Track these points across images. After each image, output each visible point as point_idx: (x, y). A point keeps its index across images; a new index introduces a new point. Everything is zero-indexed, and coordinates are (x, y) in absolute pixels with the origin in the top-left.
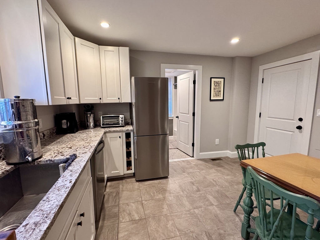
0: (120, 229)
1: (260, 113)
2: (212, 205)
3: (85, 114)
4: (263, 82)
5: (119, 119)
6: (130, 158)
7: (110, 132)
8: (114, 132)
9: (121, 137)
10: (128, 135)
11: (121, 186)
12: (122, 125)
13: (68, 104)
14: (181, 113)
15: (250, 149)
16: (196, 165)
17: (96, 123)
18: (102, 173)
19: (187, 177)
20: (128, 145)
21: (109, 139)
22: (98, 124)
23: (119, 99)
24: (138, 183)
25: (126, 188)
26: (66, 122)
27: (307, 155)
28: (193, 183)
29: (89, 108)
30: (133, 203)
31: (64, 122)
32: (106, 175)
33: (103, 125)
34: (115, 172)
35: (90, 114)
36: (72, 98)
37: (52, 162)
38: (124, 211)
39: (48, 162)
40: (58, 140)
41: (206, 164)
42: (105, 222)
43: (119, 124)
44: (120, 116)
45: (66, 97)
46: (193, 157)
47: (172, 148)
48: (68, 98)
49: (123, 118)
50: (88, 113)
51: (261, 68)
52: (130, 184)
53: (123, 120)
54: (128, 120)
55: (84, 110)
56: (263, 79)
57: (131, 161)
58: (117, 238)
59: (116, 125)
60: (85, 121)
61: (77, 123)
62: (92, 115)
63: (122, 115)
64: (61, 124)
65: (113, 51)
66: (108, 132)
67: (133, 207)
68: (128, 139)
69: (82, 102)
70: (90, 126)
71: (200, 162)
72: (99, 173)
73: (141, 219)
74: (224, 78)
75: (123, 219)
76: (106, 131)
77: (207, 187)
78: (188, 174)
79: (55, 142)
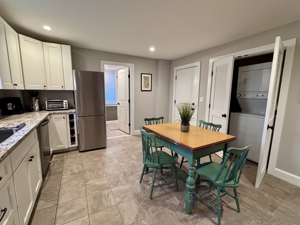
0: (62, 179)
1: (175, 101)
2: (133, 159)
3: (29, 99)
4: (176, 79)
5: (63, 104)
6: (74, 135)
7: (55, 114)
8: (58, 113)
9: (65, 118)
10: (71, 117)
11: (65, 156)
12: (66, 108)
13: (15, 89)
14: (121, 100)
15: (155, 121)
16: (130, 139)
17: (41, 108)
18: (48, 148)
19: (121, 146)
20: (72, 124)
21: (54, 119)
22: (43, 108)
23: (62, 87)
24: (80, 153)
25: (70, 157)
26: (11, 105)
27: (196, 126)
28: (124, 150)
29: (34, 94)
30: (75, 165)
31: (9, 105)
32: (52, 149)
33: (48, 108)
34: (60, 146)
35: (35, 99)
36: (18, 85)
37: (5, 129)
38: (67, 169)
39: (2, 129)
40: (6, 118)
41: (138, 138)
42: (51, 177)
43: (64, 108)
44: (64, 101)
45: (13, 84)
46: (130, 134)
47: (115, 129)
48: (14, 85)
49: (67, 103)
50: (33, 98)
51: (176, 69)
52: (73, 155)
53: (67, 104)
54: (72, 105)
55: (29, 96)
56: (176, 76)
57: (75, 137)
58: (60, 183)
59: (61, 108)
60: (30, 105)
61: (22, 106)
62: (37, 100)
63: (66, 101)
64: (7, 106)
65: (56, 48)
66: (53, 114)
67: (75, 167)
68: (72, 120)
69: (27, 88)
70: (35, 109)
71: (134, 137)
72: (45, 148)
73: (80, 172)
74: (151, 74)
75: (66, 173)
76: (51, 113)
77: (134, 151)
78: (123, 145)
79: (3, 119)
